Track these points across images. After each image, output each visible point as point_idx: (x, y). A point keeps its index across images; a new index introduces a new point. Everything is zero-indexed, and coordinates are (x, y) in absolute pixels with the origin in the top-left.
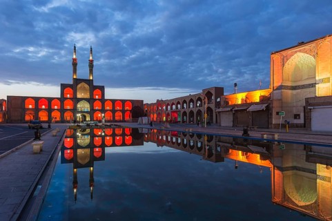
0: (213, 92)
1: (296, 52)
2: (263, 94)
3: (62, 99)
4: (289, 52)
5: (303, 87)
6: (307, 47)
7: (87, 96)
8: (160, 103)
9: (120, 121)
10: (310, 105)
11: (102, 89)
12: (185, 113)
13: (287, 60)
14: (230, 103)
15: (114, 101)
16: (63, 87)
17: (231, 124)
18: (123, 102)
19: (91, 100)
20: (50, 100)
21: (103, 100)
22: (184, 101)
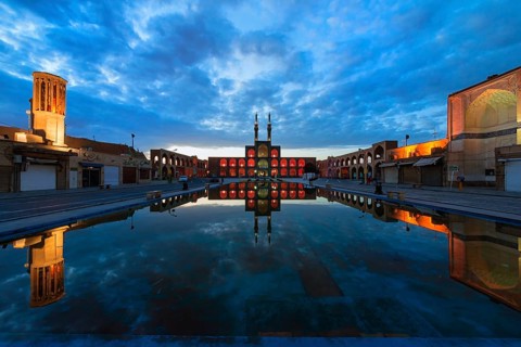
0: (384, 146)
1: (485, 89)
2: (437, 146)
3: (247, 159)
4: (475, 90)
5: (500, 133)
6: (502, 81)
7: (266, 156)
8: (331, 159)
9: (294, 177)
10: (502, 157)
11: (278, 149)
12: (354, 170)
13: (471, 101)
14: (396, 157)
15: (288, 159)
16: (248, 148)
17: (397, 181)
18: (297, 159)
19: (269, 159)
20: (237, 159)
21: (279, 159)
22: (353, 156)
